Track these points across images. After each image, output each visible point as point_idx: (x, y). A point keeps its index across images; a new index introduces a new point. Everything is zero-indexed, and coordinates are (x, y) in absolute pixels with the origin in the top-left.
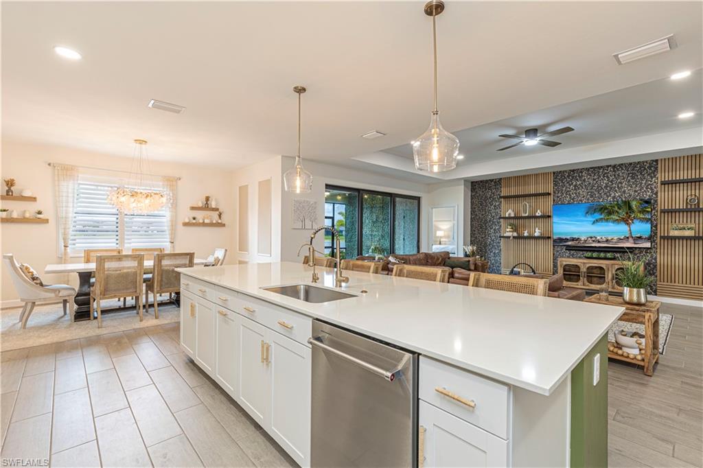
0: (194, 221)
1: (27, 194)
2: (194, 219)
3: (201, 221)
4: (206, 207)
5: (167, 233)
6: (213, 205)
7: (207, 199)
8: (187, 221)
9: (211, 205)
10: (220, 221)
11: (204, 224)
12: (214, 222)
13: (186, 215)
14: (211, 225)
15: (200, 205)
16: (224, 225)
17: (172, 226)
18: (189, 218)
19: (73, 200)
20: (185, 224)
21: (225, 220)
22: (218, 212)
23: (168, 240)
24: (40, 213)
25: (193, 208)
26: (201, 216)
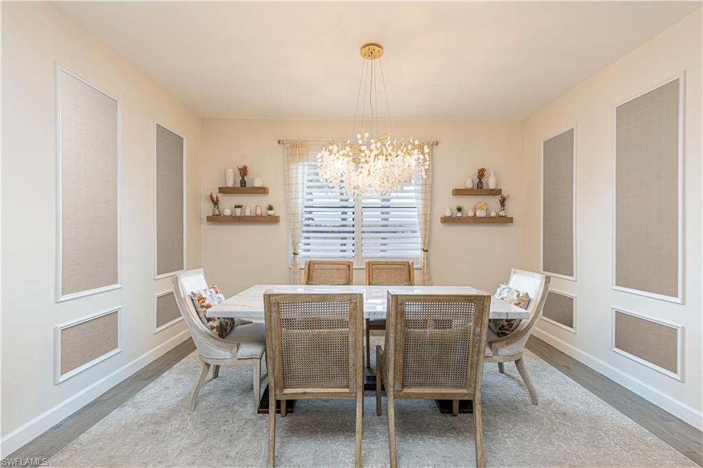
0: (459, 214)
1: (258, 184)
2: (459, 209)
3: (471, 214)
4: (480, 188)
5: (418, 234)
6: (491, 183)
7: (481, 174)
8: (448, 214)
9: (487, 184)
10: (502, 214)
11: (475, 220)
12: (493, 214)
13: (447, 205)
14: (488, 220)
15: (469, 185)
16: (510, 220)
17: (426, 222)
18: (451, 209)
19: (303, 188)
20: (446, 220)
21: (511, 210)
22: (499, 197)
23: (420, 246)
24: (270, 208)
25: (458, 192)
26: (470, 205)
